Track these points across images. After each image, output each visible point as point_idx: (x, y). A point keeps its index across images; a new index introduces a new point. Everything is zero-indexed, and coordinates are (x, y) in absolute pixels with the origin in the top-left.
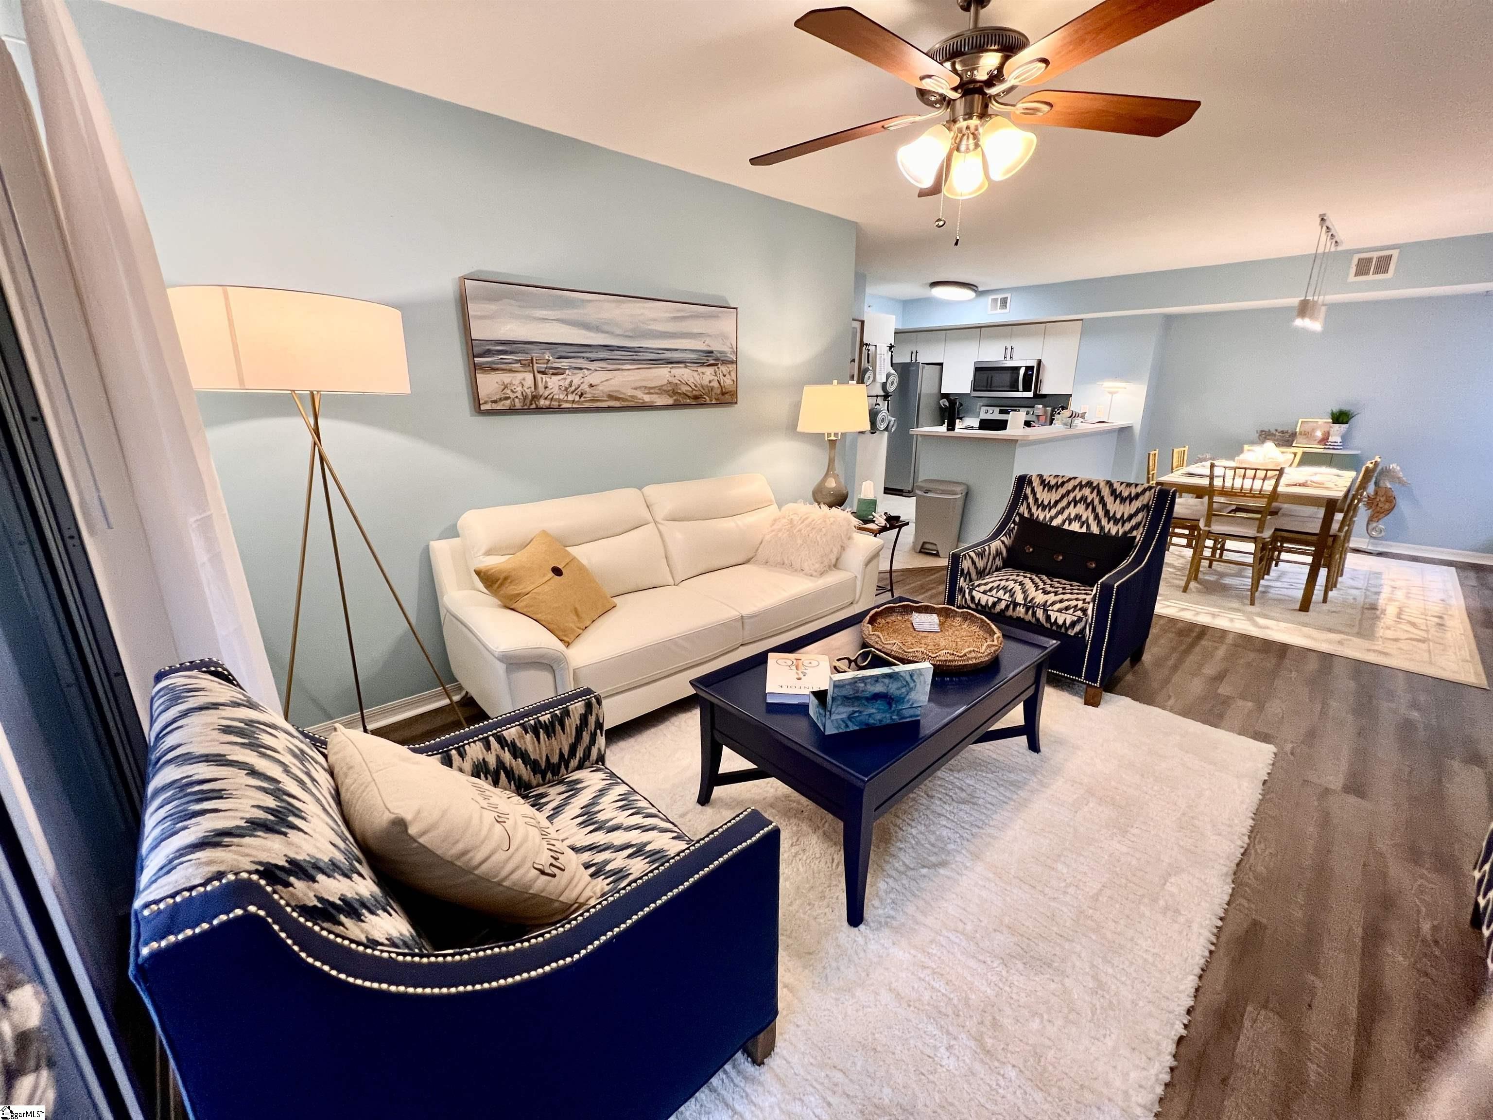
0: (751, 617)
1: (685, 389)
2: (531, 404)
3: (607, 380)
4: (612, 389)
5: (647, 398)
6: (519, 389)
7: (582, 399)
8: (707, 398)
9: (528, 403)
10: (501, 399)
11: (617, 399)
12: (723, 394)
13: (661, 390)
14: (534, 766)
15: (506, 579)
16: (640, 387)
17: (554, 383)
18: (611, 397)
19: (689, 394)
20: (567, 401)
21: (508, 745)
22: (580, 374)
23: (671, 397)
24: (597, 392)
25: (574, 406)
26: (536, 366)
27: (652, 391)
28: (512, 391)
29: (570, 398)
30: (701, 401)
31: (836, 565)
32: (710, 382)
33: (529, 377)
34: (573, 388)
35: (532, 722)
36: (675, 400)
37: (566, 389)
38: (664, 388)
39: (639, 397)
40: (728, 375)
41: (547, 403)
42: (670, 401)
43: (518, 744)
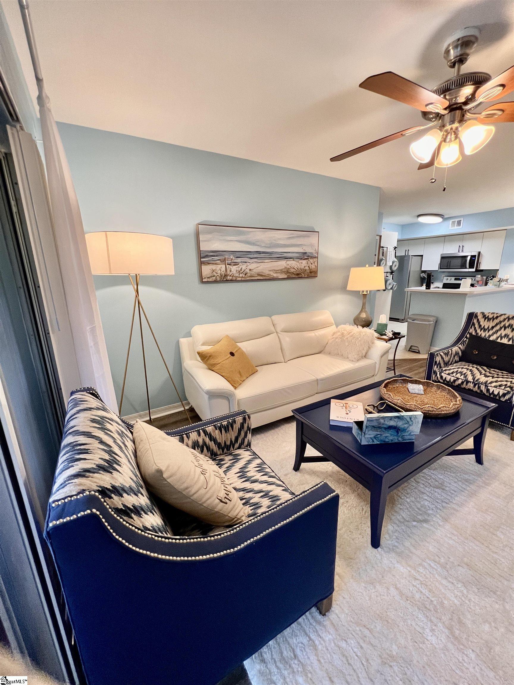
0: (322, 380)
1: (292, 270)
2: (224, 279)
3: (257, 267)
4: (259, 271)
5: (275, 275)
6: (219, 272)
7: (246, 276)
8: (303, 275)
9: (223, 277)
10: (211, 277)
11: (261, 276)
12: (311, 272)
13: (282, 271)
14: (219, 445)
15: (210, 356)
16: (272, 270)
17: (234, 269)
18: (259, 275)
19: (294, 273)
20: (239, 277)
21: (208, 435)
22: (245, 264)
23: (286, 274)
24: (253, 273)
25: (242, 279)
26: (226, 261)
27: (277, 272)
28: (216, 273)
29: (241, 275)
30: (300, 276)
31: (365, 356)
32: (305, 267)
33: (224, 266)
34: (242, 271)
35: (219, 425)
36: (288, 276)
37: (239, 272)
38: (283, 270)
39: (272, 274)
40: (313, 264)
41: (231, 278)
42: (286, 277)
43: (213, 435)
